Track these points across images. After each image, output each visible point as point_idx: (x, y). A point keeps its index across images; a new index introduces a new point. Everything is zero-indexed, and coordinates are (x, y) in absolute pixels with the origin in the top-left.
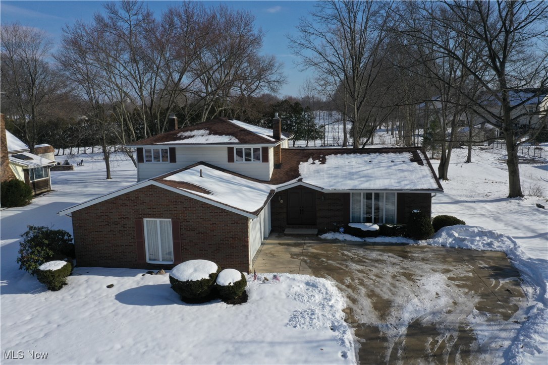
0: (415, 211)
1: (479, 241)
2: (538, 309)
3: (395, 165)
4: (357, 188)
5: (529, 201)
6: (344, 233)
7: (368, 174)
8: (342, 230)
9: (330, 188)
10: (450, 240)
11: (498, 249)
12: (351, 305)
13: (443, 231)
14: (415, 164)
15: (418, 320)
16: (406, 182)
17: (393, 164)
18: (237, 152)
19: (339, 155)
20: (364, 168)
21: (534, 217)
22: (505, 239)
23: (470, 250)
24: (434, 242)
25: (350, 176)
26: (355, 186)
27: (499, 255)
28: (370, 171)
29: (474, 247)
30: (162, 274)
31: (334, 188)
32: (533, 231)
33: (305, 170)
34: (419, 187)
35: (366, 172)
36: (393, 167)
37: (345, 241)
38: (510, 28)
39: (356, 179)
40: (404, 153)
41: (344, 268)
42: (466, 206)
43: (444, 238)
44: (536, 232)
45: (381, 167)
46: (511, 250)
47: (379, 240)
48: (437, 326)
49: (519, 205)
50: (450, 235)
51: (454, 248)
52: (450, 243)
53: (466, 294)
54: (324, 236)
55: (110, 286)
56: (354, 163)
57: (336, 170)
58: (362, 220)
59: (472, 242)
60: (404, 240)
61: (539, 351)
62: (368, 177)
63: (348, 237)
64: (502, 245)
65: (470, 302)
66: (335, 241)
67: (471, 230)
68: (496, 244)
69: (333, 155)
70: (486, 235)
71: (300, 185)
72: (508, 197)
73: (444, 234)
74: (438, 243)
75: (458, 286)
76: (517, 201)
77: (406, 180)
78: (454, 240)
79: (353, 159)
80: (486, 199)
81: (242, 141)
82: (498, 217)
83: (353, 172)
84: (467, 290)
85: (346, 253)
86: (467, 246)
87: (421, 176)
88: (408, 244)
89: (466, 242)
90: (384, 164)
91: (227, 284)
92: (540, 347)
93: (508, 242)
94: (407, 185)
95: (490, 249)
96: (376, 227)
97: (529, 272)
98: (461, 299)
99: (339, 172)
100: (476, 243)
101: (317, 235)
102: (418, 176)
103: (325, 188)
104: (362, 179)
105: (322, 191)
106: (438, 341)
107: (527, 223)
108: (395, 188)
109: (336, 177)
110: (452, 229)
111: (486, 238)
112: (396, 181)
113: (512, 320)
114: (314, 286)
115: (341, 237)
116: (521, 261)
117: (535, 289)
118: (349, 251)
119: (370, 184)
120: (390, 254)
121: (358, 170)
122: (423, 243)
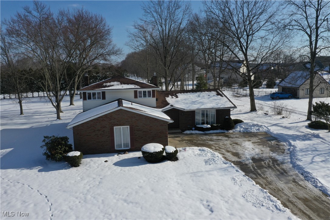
0: (227, 117)
1: (253, 129)
2: (292, 149)
3: (211, 97)
4: (200, 108)
5: (260, 112)
6: (195, 130)
7: (201, 101)
8: (193, 129)
9: (188, 109)
10: (242, 129)
11: (262, 131)
12: (224, 156)
13: (238, 125)
14: (219, 96)
15: (253, 157)
16: (220, 105)
17: (209, 97)
18: (139, 93)
19: (182, 93)
20: (198, 99)
21: (267, 119)
22: (264, 127)
23: (251, 132)
24: (236, 131)
25: (194, 103)
26: (198, 107)
27: (264, 133)
28: (201, 100)
29: (253, 131)
30: (127, 154)
31: (189, 108)
32: (270, 123)
33: (171, 101)
34: (226, 106)
35: (199, 101)
36: (211, 98)
37: (196, 134)
38: (249, 34)
39: (197, 104)
40: (212, 92)
41: (207, 143)
42: (235, 116)
43: (238, 129)
44: (271, 124)
45: (205, 98)
46: (267, 131)
47: (211, 132)
48: (262, 158)
49: (257, 114)
50: (241, 127)
51: (245, 132)
52: (242, 131)
53: (263, 147)
54: (185, 132)
55: (106, 161)
56: (192, 97)
57: (185, 101)
58: (200, 124)
59: (251, 129)
60: (222, 131)
61: (302, 161)
62: (203, 103)
63: (197, 132)
64: (263, 129)
65: (267, 150)
66: (192, 134)
67: (249, 124)
68: (261, 129)
69: (179, 94)
70: (255, 126)
71: (173, 108)
72: (250, 111)
73: (238, 127)
74: (237, 131)
75: (258, 145)
76: (255, 113)
77: (219, 104)
78: (243, 129)
79: (190, 95)
80: (240, 113)
81: (142, 87)
82: (252, 120)
83: (194, 101)
84: (262, 146)
85: (202, 138)
86: (250, 131)
87: (225, 101)
88: (225, 132)
89: (249, 129)
90: (205, 97)
91: (172, 152)
92: (301, 159)
93: (265, 128)
94: (221, 106)
95: (259, 131)
96: (209, 126)
97: (280, 138)
98: (263, 149)
99: (187, 101)
100: (253, 130)
101: (182, 132)
102: (224, 102)
103: (185, 109)
104: (200, 104)
105: (184, 110)
106: (266, 163)
107: (266, 121)
108: (216, 107)
109: (187, 103)
110: (241, 124)
111: (256, 127)
112: (216, 104)
113: (285, 153)
114: (203, 150)
115: (194, 132)
116: (274, 134)
117: (286, 143)
118: (202, 137)
119: (205, 106)
120: (222, 137)
121: (196, 100)
122: (231, 131)
